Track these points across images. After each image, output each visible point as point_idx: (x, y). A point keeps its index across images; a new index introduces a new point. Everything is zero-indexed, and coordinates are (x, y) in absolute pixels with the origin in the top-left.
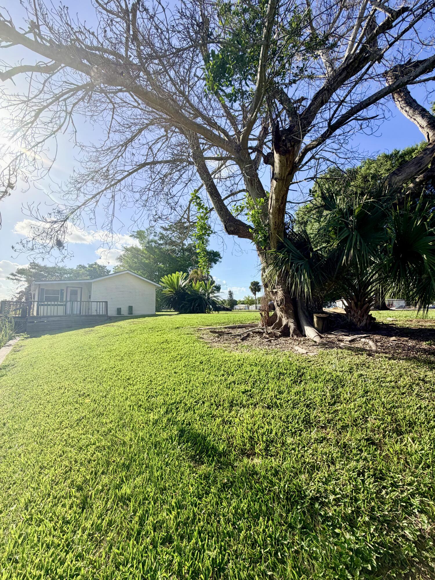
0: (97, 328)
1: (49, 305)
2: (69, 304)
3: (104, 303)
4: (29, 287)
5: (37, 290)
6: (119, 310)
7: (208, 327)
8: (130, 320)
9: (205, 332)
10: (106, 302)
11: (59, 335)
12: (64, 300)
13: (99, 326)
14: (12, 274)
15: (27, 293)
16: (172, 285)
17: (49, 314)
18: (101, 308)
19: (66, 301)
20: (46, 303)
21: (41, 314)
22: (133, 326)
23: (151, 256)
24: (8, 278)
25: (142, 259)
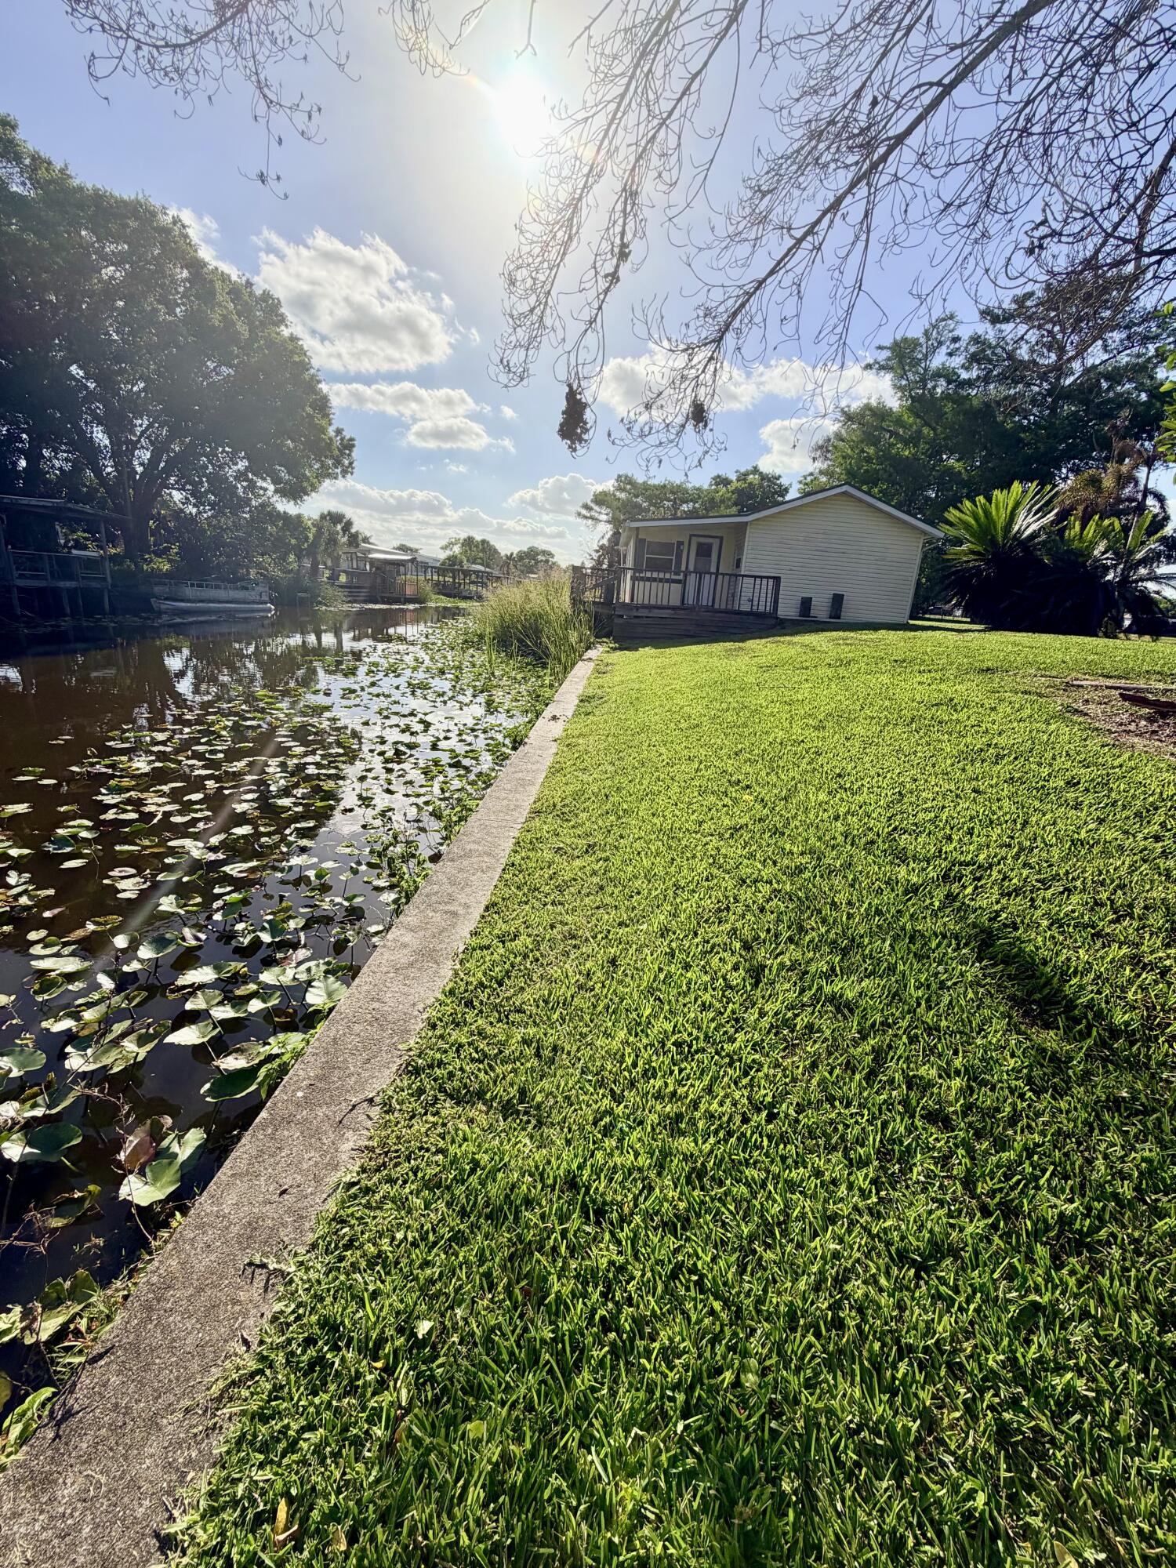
0: (751, 644)
1: (654, 580)
2: (692, 580)
3: (771, 582)
4: (616, 535)
5: (632, 544)
6: (806, 604)
7: (1110, 682)
8: (834, 634)
9: (1096, 695)
10: (777, 579)
11: (673, 650)
12: (683, 568)
13: (757, 641)
14: (586, 507)
15: (610, 551)
16: (984, 531)
17: (653, 602)
18: (763, 595)
19: (686, 574)
20: (649, 574)
21: (639, 599)
22: (847, 649)
23: (925, 430)
24: (579, 514)
25: (892, 445)
